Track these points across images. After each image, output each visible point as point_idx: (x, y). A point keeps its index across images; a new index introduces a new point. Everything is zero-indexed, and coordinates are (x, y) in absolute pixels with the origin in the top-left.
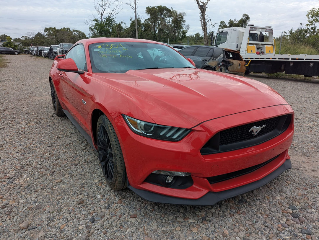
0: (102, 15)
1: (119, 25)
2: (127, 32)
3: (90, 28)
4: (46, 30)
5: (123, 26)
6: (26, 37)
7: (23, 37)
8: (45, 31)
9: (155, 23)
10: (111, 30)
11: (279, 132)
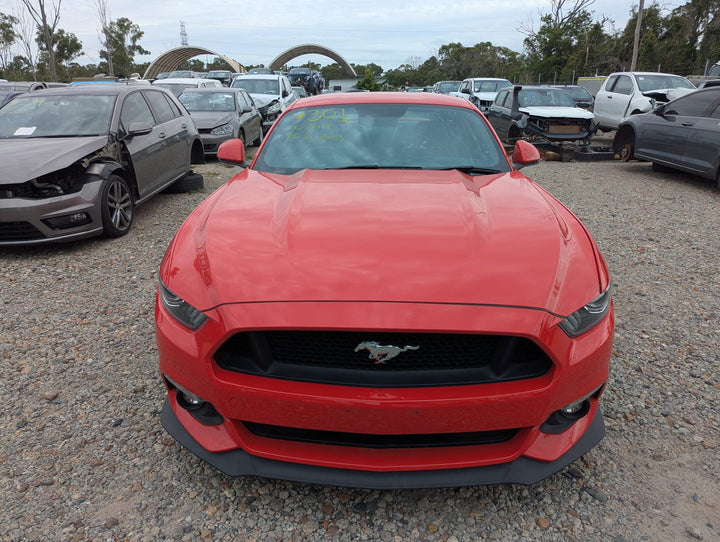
0: (559, 7)
1: (598, 27)
2: (612, 46)
3: (527, 40)
4: (444, 48)
5: (607, 30)
6: (408, 66)
7: (402, 66)
8: (440, 53)
9: (700, 14)
10: (574, 43)
11: (493, 376)
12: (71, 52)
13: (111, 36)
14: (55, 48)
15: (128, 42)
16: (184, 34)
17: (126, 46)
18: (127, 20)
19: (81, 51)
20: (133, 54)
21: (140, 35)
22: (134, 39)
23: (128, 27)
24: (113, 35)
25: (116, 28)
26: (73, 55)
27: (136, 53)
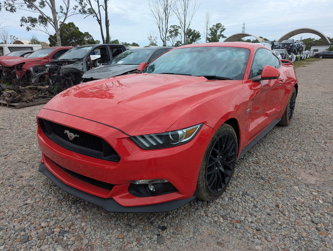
12: (196, 38)
13: (212, 31)
14: (191, 37)
15: (218, 33)
16: (244, 28)
17: (217, 35)
18: (220, 24)
19: (200, 38)
20: (219, 38)
21: (224, 30)
22: (221, 32)
23: (219, 27)
24: (213, 30)
25: (215, 27)
26: (197, 40)
27: (221, 37)
